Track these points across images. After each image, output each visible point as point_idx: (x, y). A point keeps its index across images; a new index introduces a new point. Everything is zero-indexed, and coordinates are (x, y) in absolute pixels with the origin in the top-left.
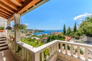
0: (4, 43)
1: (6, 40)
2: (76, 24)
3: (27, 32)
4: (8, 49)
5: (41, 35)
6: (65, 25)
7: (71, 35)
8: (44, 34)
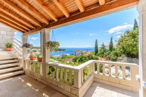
0: (17, 66)
1: (18, 62)
2: (112, 40)
3: (35, 51)
4: (24, 74)
5: (59, 56)
6: (96, 40)
7: (106, 56)
8: (65, 54)
